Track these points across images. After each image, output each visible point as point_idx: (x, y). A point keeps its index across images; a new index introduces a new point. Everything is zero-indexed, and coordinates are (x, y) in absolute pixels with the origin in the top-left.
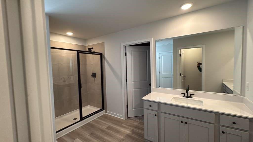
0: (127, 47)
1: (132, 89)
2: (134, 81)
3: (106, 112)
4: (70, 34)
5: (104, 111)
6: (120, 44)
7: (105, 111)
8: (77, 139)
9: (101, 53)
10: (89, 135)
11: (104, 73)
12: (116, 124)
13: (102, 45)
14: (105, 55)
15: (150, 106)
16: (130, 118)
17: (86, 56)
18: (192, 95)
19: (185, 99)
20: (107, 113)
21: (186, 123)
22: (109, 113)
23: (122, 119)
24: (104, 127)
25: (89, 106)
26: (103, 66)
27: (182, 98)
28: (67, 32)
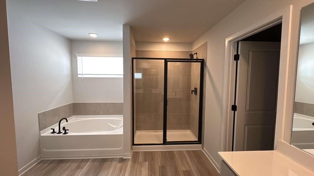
4: (166, 39)
5: (201, 145)
14: (206, 62)
17: (191, 66)
25: (189, 130)
28: (163, 38)
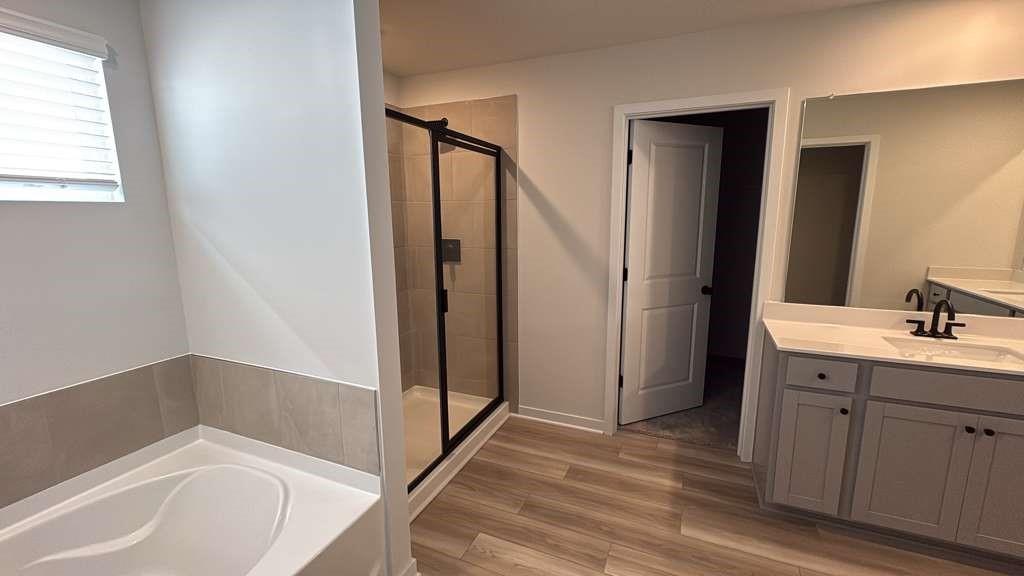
0: (636, 126)
1: (644, 310)
2: (651, 278)
3: (514, 408)
6: (612, 109)
7: (510, 405)
8: (481, 536)
9: (499, 149)
10: (519, 514)
11: (508, 241)
12: (592, 457)
13: (508, 105)
15: (822, 376)
16: (628, 427)
18: (953, 328)
19: (933, 342)
20: (517, 412)
21: (989, 433)
22: (529, 413)
23: (601, 432)
24: (558, 475)
26: (508, 210)
27: (911, 341)
